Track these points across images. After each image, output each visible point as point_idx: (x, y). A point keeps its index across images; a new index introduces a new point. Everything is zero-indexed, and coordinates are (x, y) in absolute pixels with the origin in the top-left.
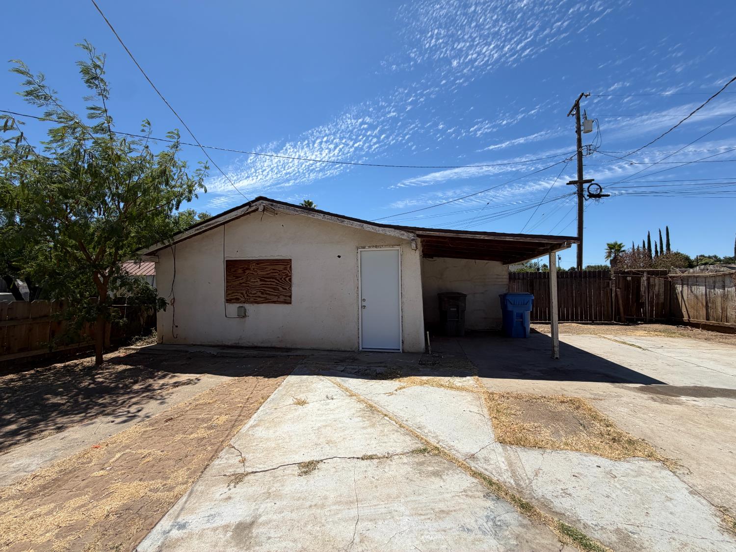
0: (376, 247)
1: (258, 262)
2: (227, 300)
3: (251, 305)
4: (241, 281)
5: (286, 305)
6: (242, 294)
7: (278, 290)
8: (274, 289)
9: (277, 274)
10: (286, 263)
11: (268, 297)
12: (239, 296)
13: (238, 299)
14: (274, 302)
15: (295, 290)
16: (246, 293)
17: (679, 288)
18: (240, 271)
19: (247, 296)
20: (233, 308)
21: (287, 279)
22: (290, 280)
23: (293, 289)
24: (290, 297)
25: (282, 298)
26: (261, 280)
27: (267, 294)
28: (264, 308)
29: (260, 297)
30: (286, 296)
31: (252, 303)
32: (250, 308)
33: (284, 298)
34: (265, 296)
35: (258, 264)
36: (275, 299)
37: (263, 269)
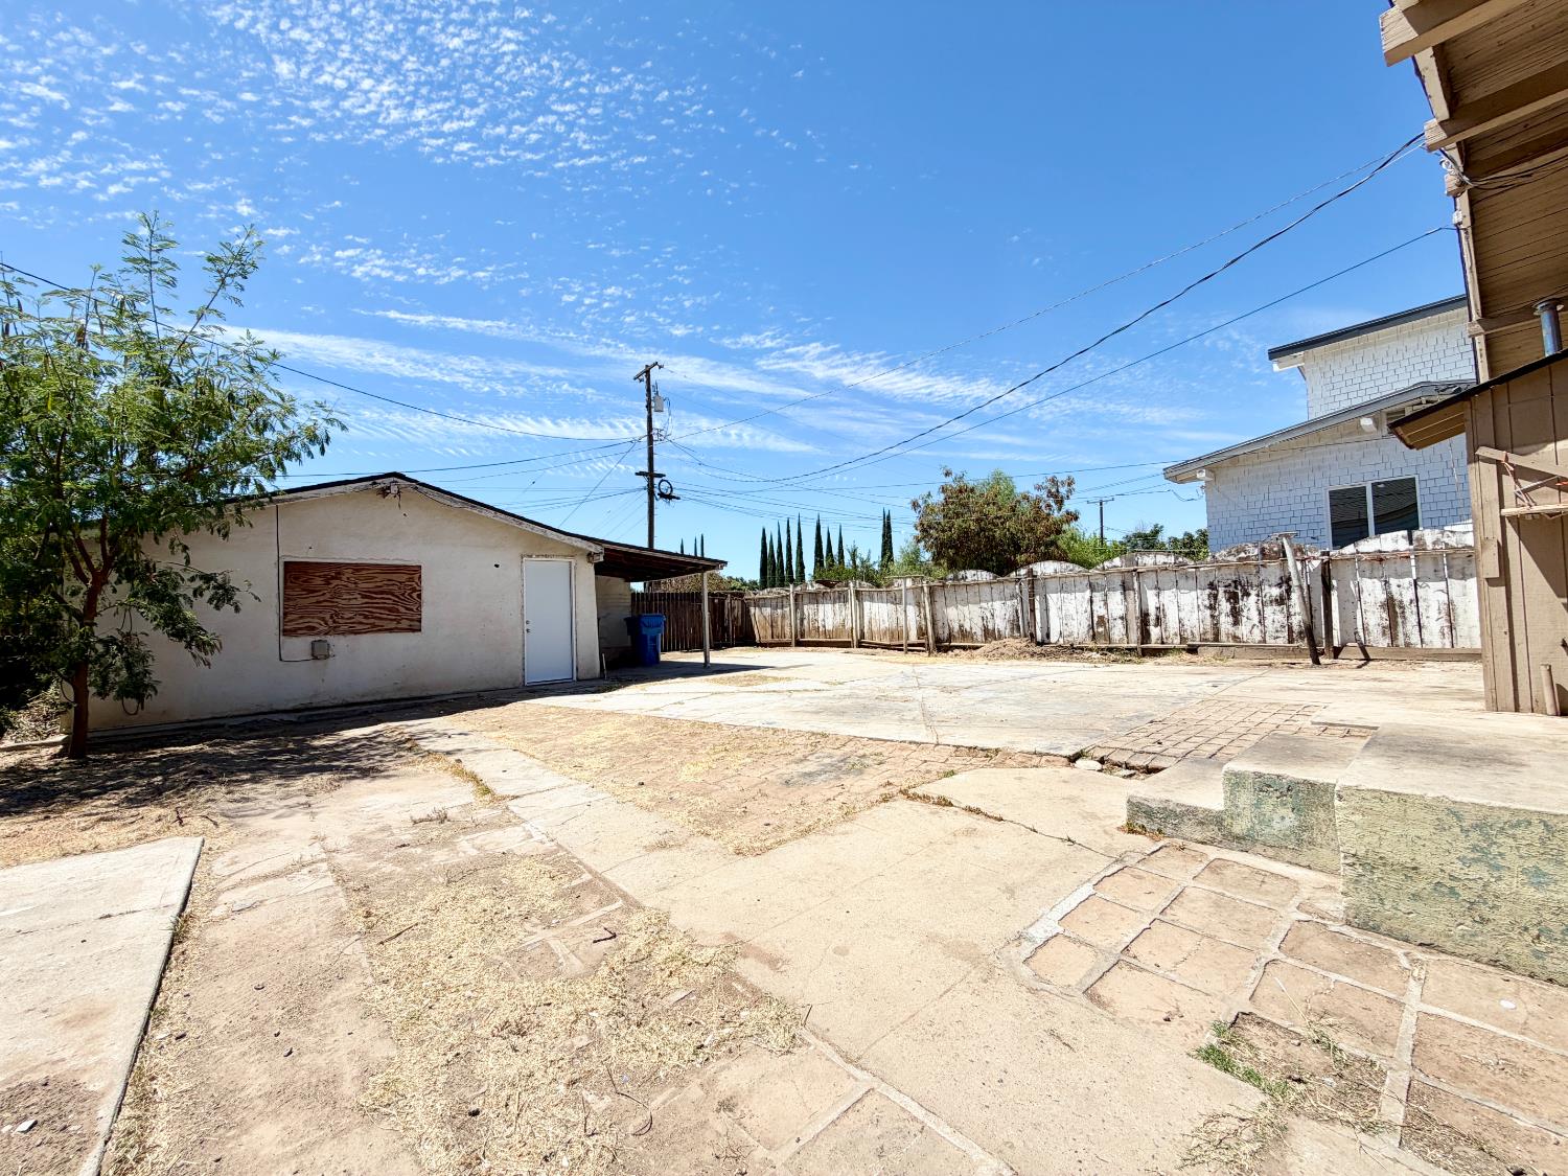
0: (546, 556)
1: (357, 568)
2: (285, 631)
3: (341, 637)
4: (321, 599)
5: (411, 635)
6: (323, 619)
7: (398, 611)
8: (390, 610)
9: (396, 588)
10: (414, 572)
11: (377, 622)
12: (315, 622)
13: (313, 628)
14: (391, 630)
15: (427, 612)
16: (331, 617)
17: (752, 610)
18: (319, 581)
19: (334, 622)
20: (300, 645)
21: (414, 595)
22: (419, 596)
23: (424, 609)
24: (420, 621)
25: (405, 624)
26: (364, 597)
27: (376, 618)
28: (367, 641)
29: (361, 623)
30: (412, 620)
31: (343, 633)
32: (339, 643)
33: (408, 623)
34: (372, 621)
35: (357, 570)
36: (393, 625)
37: (368, 579)
